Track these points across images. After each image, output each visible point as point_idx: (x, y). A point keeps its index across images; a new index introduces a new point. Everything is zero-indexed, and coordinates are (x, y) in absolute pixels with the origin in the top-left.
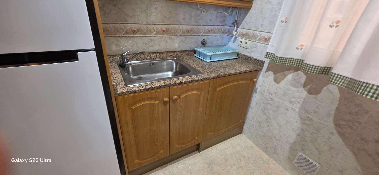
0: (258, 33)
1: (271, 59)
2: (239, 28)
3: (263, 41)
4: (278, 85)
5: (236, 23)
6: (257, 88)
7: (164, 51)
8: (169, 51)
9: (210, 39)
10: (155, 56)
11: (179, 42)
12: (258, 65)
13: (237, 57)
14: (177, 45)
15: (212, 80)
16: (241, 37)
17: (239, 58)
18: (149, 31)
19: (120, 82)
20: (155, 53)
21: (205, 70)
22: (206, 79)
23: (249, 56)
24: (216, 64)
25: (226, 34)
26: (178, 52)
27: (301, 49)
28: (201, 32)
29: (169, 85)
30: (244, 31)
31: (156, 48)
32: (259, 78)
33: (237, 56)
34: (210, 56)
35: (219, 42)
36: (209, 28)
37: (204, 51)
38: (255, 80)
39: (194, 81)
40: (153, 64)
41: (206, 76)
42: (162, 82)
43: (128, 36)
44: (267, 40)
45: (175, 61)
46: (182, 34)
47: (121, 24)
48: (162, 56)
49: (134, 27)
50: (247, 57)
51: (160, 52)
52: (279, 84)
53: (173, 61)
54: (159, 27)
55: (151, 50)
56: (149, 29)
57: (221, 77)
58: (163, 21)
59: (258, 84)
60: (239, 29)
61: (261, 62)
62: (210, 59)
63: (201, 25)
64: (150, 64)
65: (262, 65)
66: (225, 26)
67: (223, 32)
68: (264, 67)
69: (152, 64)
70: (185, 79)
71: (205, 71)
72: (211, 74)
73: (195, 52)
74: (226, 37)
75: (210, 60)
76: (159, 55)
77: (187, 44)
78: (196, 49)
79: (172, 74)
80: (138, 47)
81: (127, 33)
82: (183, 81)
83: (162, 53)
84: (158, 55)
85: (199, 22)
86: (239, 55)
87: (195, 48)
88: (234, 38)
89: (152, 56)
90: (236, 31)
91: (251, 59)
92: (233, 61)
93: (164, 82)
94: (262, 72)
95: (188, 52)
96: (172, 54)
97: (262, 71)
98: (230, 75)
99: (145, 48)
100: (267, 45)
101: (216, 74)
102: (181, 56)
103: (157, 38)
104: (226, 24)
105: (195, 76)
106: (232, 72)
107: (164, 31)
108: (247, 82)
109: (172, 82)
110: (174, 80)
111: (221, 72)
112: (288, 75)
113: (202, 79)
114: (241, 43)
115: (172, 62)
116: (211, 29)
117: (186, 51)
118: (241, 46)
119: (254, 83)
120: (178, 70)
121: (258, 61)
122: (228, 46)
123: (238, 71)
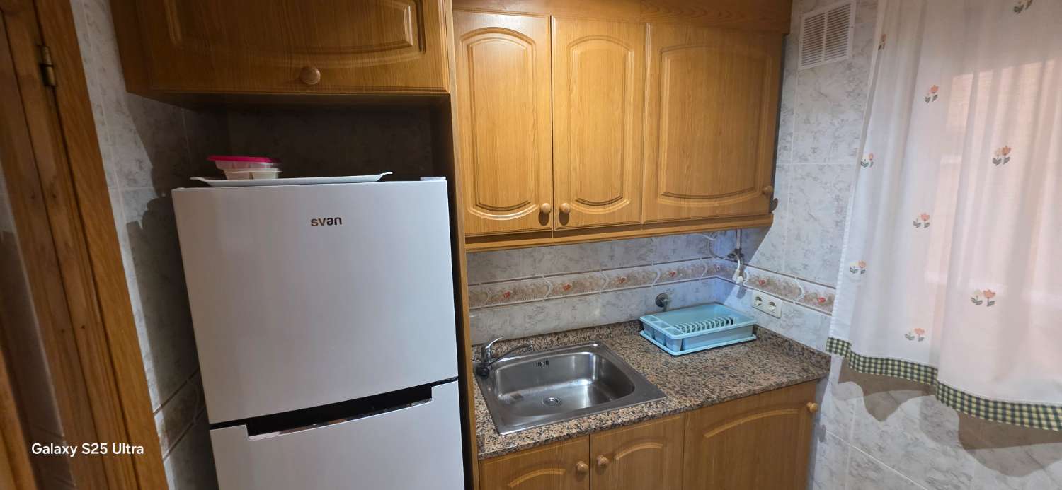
0: (799, 283)
1: (846, 356)
2: (747, 265)
3: (815, 304)
4: (881, 424)
5: (739, 255)
6: (824, 426)
7: (569, 329)
8: (581, 327)
9: (678, 291)
10: (550, 343)
11: (604, 306)
12: (813, 365)
13: (754, 337)
14: (597, 312)
15: (689, 413)
16: (757, 286)
17: (758, 338)
18: (538, 291)
19: (484, 423)
20: (550, 335)
21: (669, 383)
22: (675, 412)
23: (786, 335)
24: (696, 360)
25: (717, 276)
26: (600, 327)
27: (921, 339)
28: (652, 280)
29: (587, 431)
30: (764, 275)
31: (551, 325)
32: (824, 399)
33: (754, 333)
34: (680, 342)
35: (702, 296)
36: (673, 267)
37: (664, 326)
38: (812, 406)
39: (645, 419)
40: (547, 363)
41: (673, 403)
42: (573, 423)
43: (495, 305)
44: (826, 303)
45: (596, 354)
46: (609, 288)
47: (483, 284)
48: (566, 340)
49: (508, 287)
50: (779, 339)
51: (560, 333)
52: (883, 423)
53: (591, 354)
54: (558, 281)
55: (540, 328)
56: (537, 287)
57: (712, 404)
58: (567, 268)
59: (825, 415)
60: (748, 267)
61: (819, 359)
62: (680, 349)
63: (651, 265)
64: (539, 364)
65: (824, 366)
66: (710, 258)
67: (709, 272)
68: (831, 370)
69: (542, 363)
70: (625, 414)
71: (669, 388)
72: (686, 396)
73: (642, 326)
74: (717, 284)
75: (682, 349)
76: (558, 338)
77: (622, 307)
78: (642, 319)
79: (588, 385)
80: (513, 326)
81: (493, 299)
82: (620, 421)
83: (565, 333)
84: (555, 339)
85: (648, 258)
86: (758, 332)
87: (642, 315)
88: (739, 286)
89: (542, 342)
90: (741, 274)
91: (790, 345)
92: (742, 348)
93: (576, 422)
94: (829, 385)
95: (625, 327)
96: (588, 334)
97: (828, 380)
98: (736, 398)
99: (528, 325)
100: (828, 316)
101: (698, 397)
102: (608, 336)
103: (553, 302)
104: (712, 254)
105: (646, 404)
106: (741, 389)
107: (568, 287)
108: (788, 412)
109: (592, 422)
110: (598, 417)
111: (714, 388)
112: (904, 402)
113: (664, 412)
114: (759, 302)
115: (588, 356)
116: (678, 270)
117: (620, 324)
118: (759, 307)
119: (813, 416)
120: (602, 374)
121: (811, 354)
122: (725, 303)
123: (757, 388)
